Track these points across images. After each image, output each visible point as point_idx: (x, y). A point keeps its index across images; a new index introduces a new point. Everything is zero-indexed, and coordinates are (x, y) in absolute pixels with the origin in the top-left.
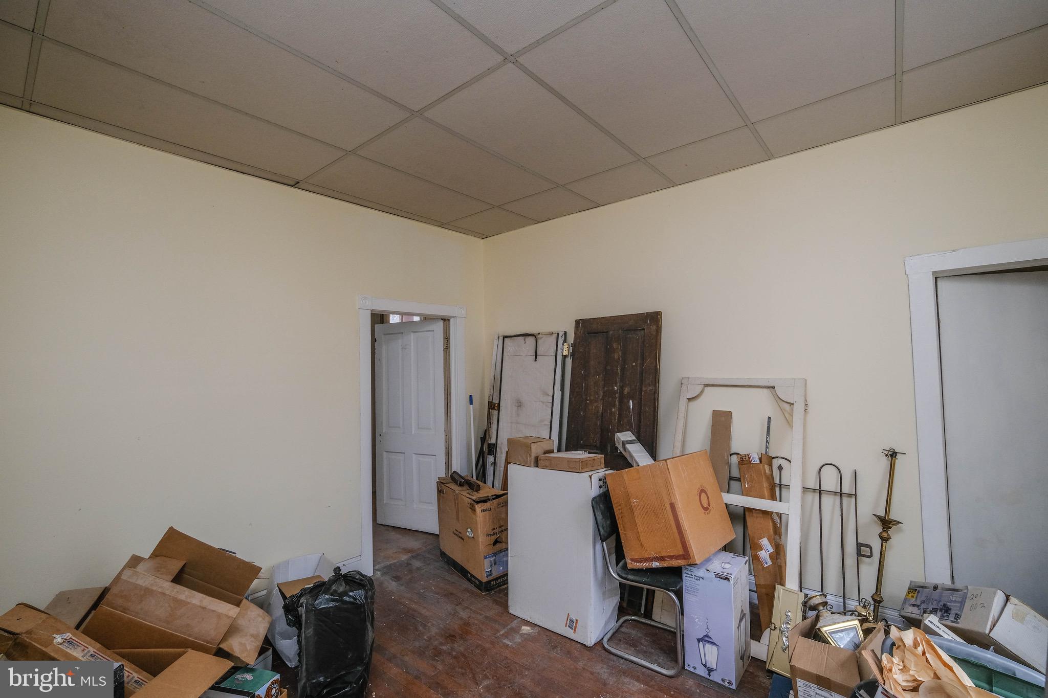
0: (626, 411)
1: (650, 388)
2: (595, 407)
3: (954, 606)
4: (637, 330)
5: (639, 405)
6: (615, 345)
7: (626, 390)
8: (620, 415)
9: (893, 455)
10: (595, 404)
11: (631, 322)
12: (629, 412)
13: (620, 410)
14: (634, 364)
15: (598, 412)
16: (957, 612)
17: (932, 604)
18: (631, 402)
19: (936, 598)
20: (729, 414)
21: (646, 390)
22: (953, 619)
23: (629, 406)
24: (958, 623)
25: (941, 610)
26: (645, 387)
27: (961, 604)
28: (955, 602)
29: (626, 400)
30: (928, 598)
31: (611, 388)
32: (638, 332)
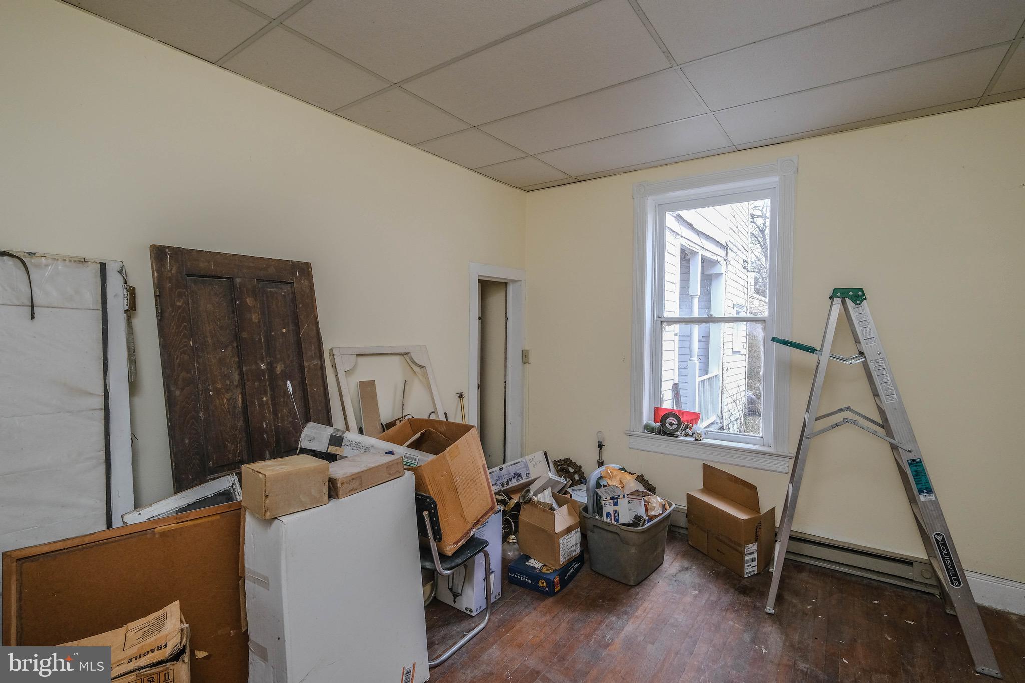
0: (284, 398)
1: (315, 362)
2: (228, 400)
3: (522, 471)
4: (281, 282)
5: (302, 387)
6: (249, 301)
7: (279, 368)
8: (274, 405)
9: (461, 396)
10: (228, 396)
11: (272, 270)
12: (289, 398)
13: (273, 398)
14: (284, 330)
15: (235, 407)
16: (526, 473)
17: (505, 478)
18: (289, 383)
19: (506, 473)
20: (372, 383)
21: (309, 366)
22: (526, 477)
23: (287, 390)
24: (530, 478)
25: (514, 478)
26: (307, 362)
27: (526, 468)
28: (521, 469)
29: (280, 383)
30: (500, 476)
31: (254, 367)
32: (282, 286)
